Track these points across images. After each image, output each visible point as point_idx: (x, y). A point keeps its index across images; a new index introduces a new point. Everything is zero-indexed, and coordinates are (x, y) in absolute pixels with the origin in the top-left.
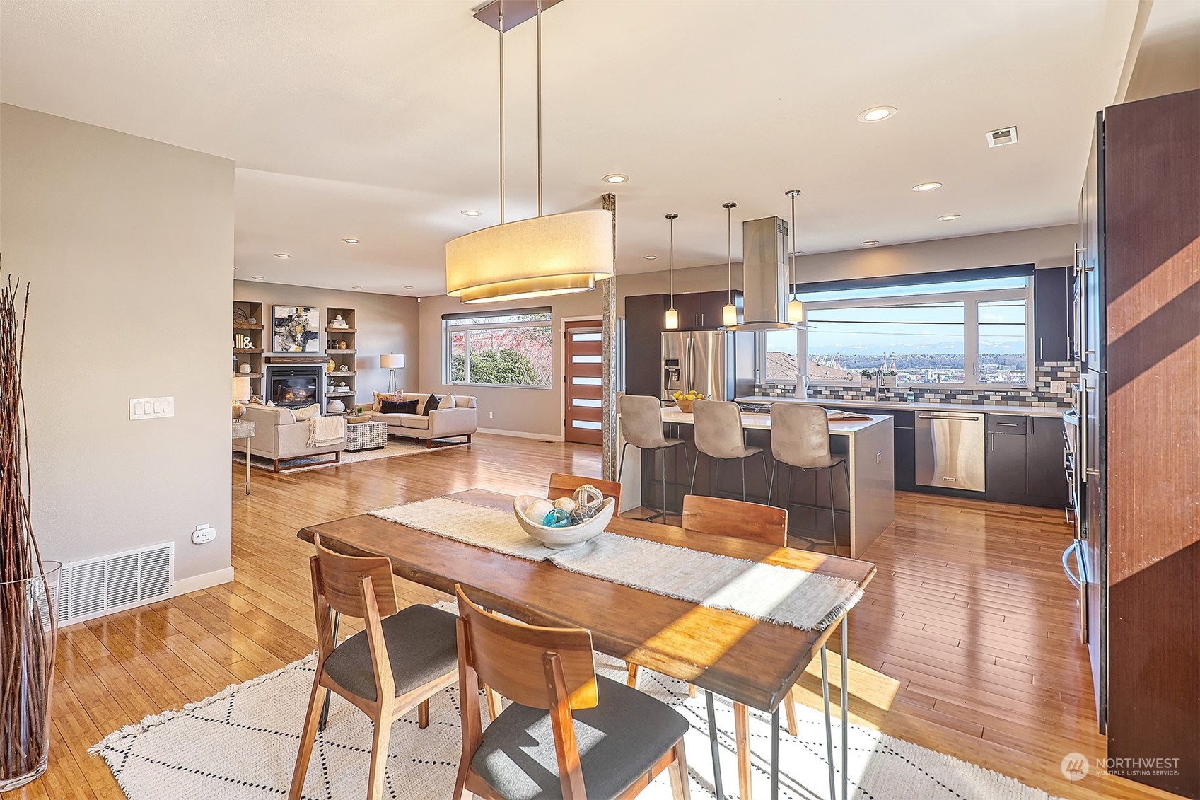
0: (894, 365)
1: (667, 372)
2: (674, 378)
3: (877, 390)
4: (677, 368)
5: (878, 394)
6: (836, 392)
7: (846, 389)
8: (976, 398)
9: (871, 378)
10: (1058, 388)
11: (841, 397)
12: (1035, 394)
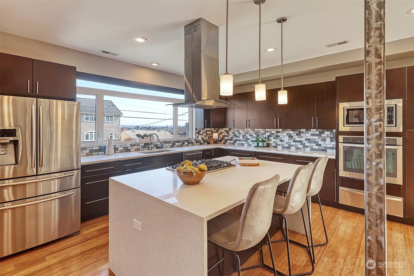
3: (150, 144)
5: (151, 147)
6: (126, 148)
7: (132, 146)
8: (181, 144)
9: (144, 138)
10: (200, 138)
11: (129, 151)
12: (195, 140)
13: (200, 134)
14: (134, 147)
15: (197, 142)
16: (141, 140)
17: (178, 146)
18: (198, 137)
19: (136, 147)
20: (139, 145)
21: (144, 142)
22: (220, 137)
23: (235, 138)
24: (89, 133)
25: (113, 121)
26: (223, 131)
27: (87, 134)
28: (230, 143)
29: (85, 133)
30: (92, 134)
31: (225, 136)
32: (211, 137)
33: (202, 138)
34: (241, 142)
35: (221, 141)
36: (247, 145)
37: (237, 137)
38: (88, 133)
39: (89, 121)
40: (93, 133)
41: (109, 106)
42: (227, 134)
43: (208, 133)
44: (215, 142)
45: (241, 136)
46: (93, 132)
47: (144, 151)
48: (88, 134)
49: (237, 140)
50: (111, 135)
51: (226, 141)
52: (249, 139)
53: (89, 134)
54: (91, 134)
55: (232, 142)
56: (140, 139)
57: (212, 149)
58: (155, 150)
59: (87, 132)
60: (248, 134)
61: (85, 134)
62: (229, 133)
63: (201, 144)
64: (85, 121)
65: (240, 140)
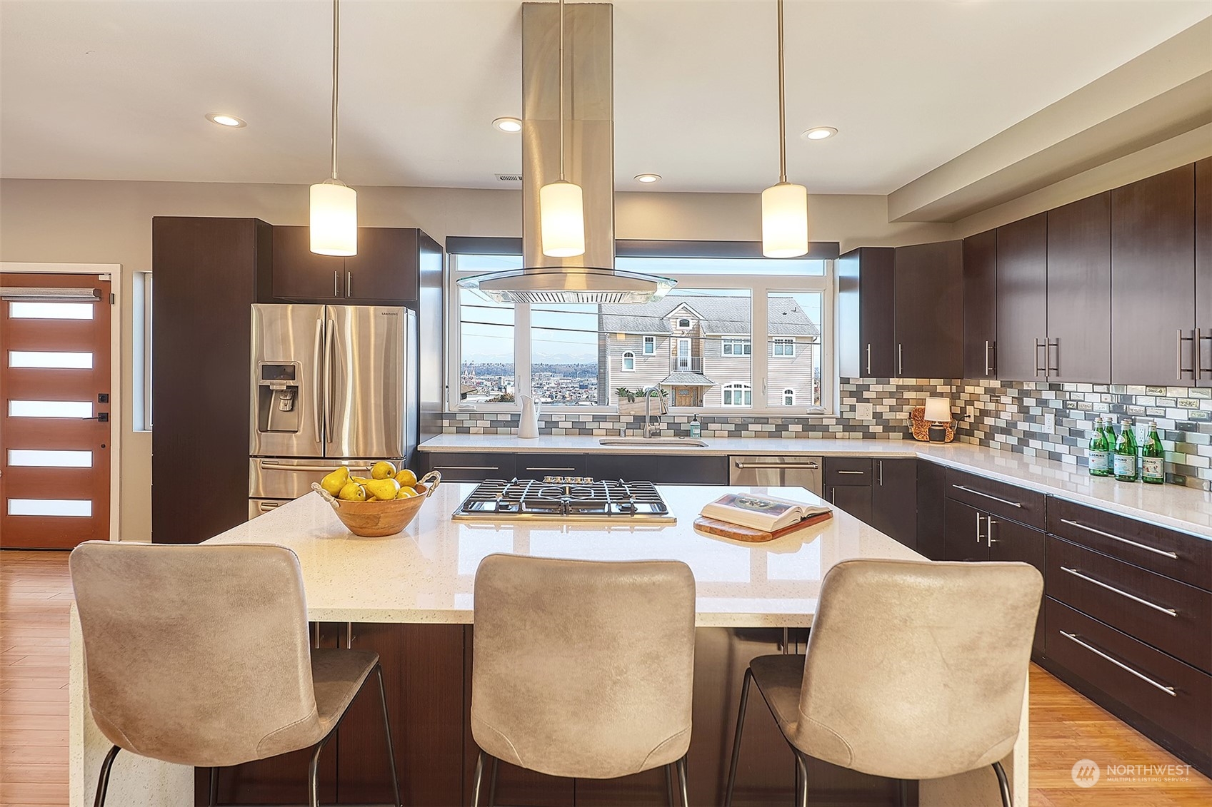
0: (474, 373)
1: (266, 393)
2: (283, 404)
3: (647, 419)
4: (291, 383)
5: (649, 427)
6: (581, 424)
7: (597, 419)
8: (772, 428)
9: (633, 401)
10: (864, 413)
11: (589, 433)
12: (839, 421)
13: (867, 401)
14: (603, 425)
15: (849, 427)
16: (625, 407)
17: (758, 435)
18: (853, 408)
19: (609, 425)
20: (617, 419)
21: (632, 413)
22: (969, 416)
23: (1023, 426)
24: (733, 386)
25: (794, 356)
26: (980, 390)
27: (727, 389)
28: (1003, 446)
29: (723, 386)
30: (739, 389)
31: (984, 413)
32: (917, 415)
33: (877, 416)
34: (1049, 447)
35: (970, 433)
36: (1073, 460)
37: (1032, 419)
38: (731, 386)
39: (733, 355)
40: (743, 386)
41: (785, 314)
42: (991, 406)
43: (907, 395)
44: (937, 435)
45: (1050, 419)
46: (743, 384)
47: (627, 438)
48: (729, 389)
49: (1033, 435)
50: (787, 395)
51: (989, 436)
52: (1081, 434)
53: (733, 389)
54: (737, 389)
55: (1013, 440)
56: (622, 402)
57: (878, 460)
58: (673, 439)
59: (729, 384)
60: (1077, 409)
61: (723, 389)
62: (1004, 399)
63: (869, 436)
64: (723, 355)
65: (1044, 437)
